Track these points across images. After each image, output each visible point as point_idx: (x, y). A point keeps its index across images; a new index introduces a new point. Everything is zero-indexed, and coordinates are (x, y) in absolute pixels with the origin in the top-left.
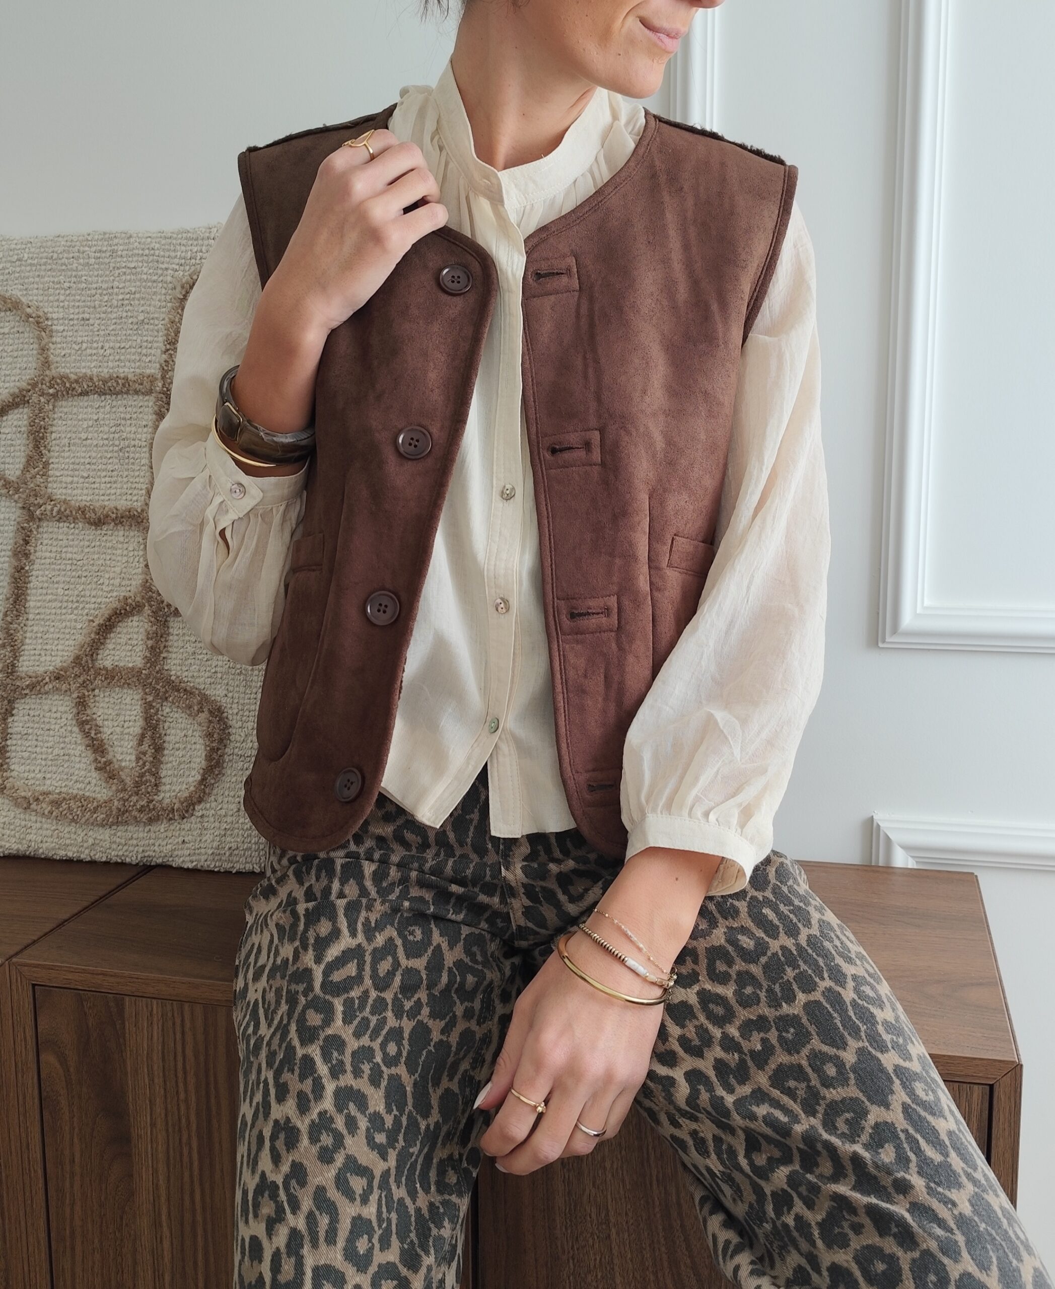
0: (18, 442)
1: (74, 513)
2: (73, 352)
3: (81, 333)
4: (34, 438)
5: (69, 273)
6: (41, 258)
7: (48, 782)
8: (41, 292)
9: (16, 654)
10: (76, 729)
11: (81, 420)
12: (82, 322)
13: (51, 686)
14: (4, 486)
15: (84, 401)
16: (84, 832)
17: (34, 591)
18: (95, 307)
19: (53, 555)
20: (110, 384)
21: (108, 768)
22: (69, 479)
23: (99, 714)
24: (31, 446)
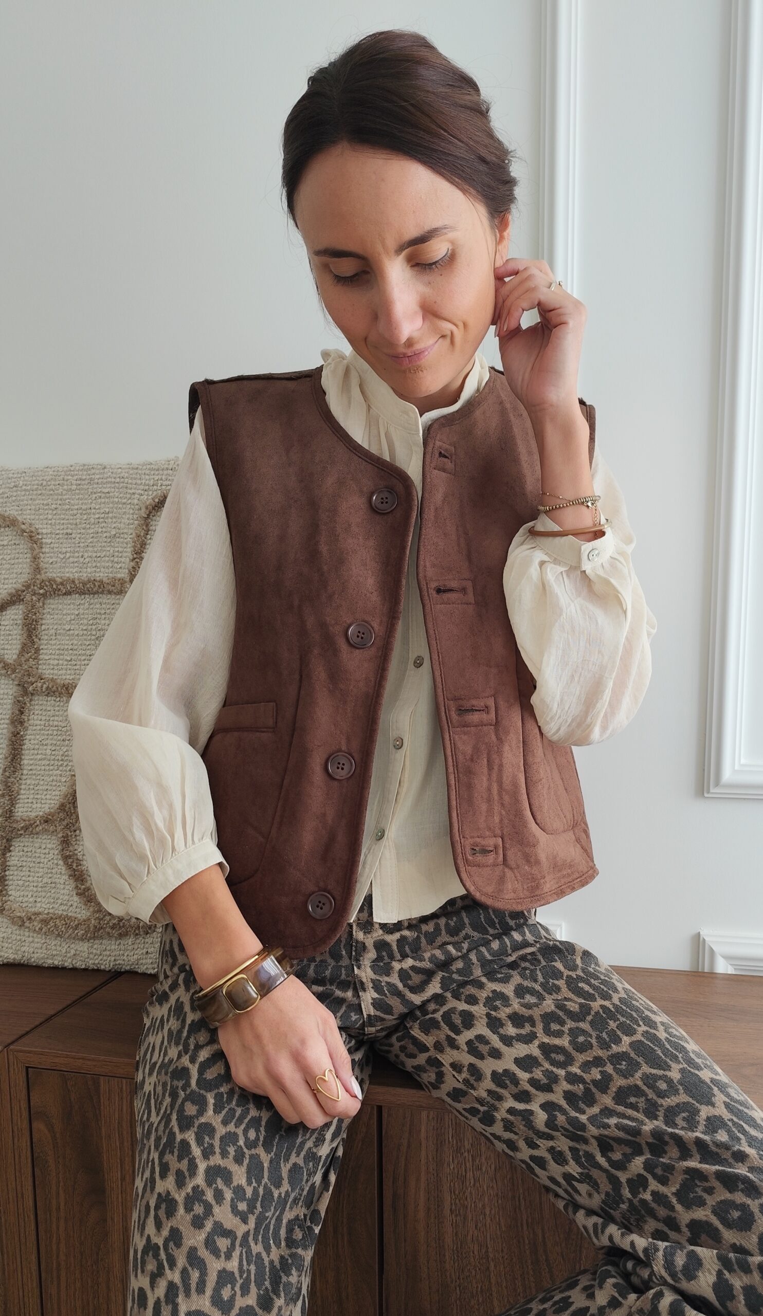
0: (15, 632)
1: (59, 689)
2: (59, 560)
3: (65, 545)
4: (28, 629)
5: (56, 497)
6: (33, 485)
7: (39, 905)
8: (33, 512)
9: (13, 802)
10: (61, 862)
11: (66, 614)
12: (66, 536)
13: (41, 828)
14: (4, 667)
15: (68, 600)
16: (68, 945)
17: (27, 752)
18: (76, 524)
19: (43, 723)
20: (88, 586)
21: (86, 894)
22: (56, 662)
23: (79, 850)
24: (25, 635)
